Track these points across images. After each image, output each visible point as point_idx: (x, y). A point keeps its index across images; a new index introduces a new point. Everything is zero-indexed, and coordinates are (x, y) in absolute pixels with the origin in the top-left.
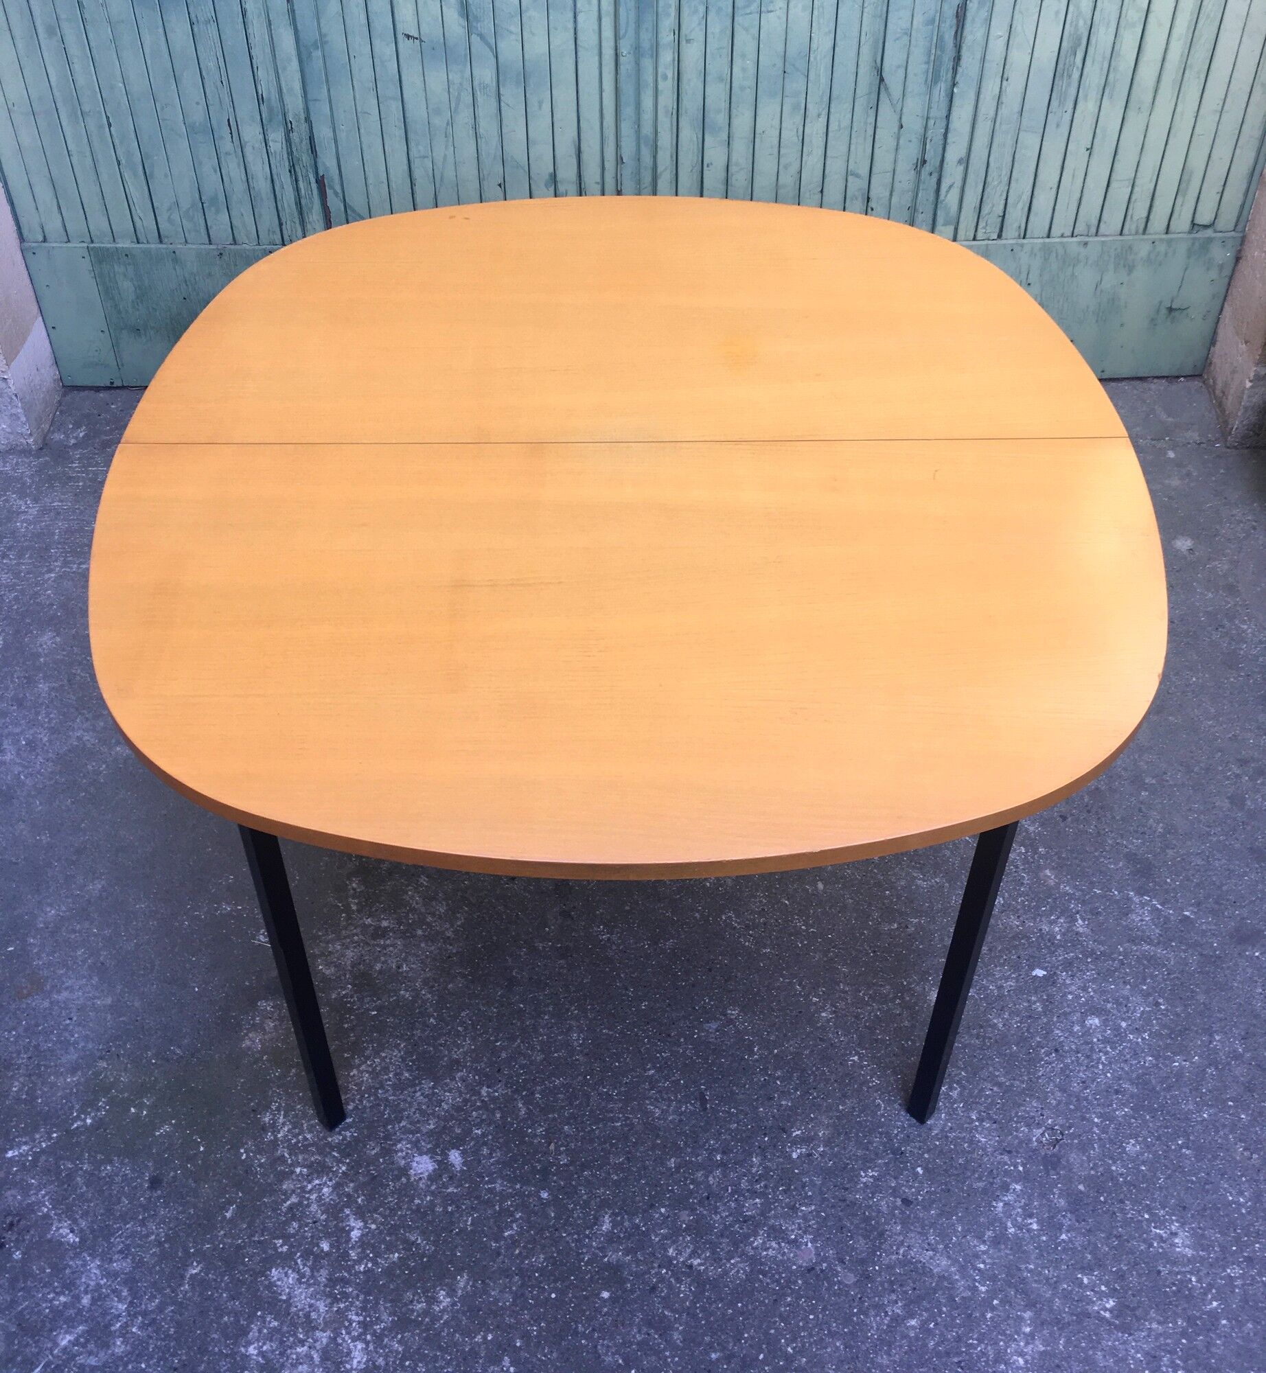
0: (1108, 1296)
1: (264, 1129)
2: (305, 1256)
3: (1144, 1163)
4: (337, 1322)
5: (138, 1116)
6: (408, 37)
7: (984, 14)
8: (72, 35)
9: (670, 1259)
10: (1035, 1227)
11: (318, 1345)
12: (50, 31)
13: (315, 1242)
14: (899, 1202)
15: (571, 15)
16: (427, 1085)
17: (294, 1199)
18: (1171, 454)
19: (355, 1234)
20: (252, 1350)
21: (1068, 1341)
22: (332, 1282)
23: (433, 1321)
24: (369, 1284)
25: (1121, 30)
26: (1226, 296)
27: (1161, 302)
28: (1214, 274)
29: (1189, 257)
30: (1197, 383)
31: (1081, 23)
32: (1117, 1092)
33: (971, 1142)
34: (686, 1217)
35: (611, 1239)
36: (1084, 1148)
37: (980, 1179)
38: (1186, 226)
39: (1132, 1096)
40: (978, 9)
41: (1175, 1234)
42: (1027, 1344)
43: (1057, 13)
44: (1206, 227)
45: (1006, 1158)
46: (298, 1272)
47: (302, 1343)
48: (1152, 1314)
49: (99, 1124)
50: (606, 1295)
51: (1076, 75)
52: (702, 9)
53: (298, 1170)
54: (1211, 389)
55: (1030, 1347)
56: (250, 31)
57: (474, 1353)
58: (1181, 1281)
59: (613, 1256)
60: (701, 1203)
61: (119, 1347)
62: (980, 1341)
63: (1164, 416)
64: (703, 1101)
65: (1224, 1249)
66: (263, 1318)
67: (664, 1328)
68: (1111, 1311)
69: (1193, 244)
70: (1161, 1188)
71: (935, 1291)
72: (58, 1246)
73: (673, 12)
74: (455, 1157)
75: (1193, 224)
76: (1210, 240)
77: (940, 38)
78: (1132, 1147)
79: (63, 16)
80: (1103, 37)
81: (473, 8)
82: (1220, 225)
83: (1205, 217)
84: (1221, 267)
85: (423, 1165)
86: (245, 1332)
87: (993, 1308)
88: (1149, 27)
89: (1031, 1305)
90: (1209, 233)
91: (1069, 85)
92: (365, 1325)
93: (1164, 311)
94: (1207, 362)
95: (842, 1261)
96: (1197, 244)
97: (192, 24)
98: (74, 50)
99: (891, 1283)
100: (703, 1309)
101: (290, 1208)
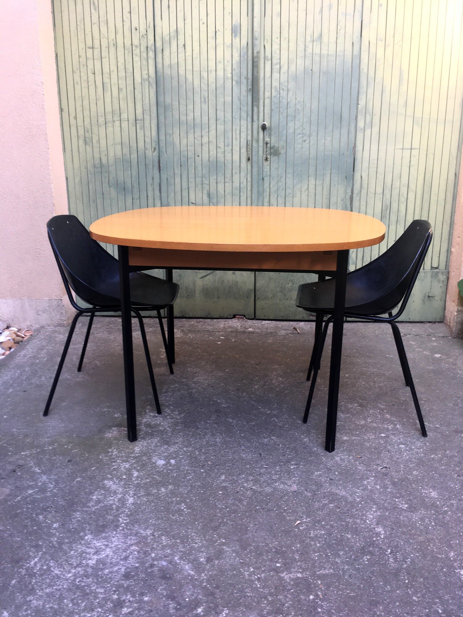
0: (405, 504)
1: (109, 452)
2: (117, 479)
3: (420, 476)
4: (125, 493)
5: (67, 448)
6: (192, 203)
7: (358, 198)
8: (99, 202)
9: (245, 487)
10: (378, 487)
11: (117, 498)
12: (94, 201)
13: (121, 475)
14: (328, 479)
15: (238, 197)
16: (166, 447)
17: (116, 467)
18: (434, 339)
19: (135, 475)
20: (94, 497)
21: (389, 513)
22: (125, 484)
23: (159, 495)
24: (138, 486)
25: (400, 204)
26: (446, 293)
27: (425, 294)
28: (441, 284)
29: (432, 278)
30: (442, 324)
31: (387, 201)
32: (410, 461)
33: (356, 468)
34: (251, 478)
35: (224, 481)
36: (398, 472)
37: (359, 476)
38: (430, 268)
39: (416, 462)
40: (356, 196)
41: (431, 492)
42: (374, 513)
43: (380, 198)
44: (436, 268)
45: (368, 472)
46: (114, 482)
47: (112, 497)
48: (422, 509)
49: (54, 449)
50: (221, 492)
51: (388, 217)
52: (276, 196)
53: (118, 461)
54: (446, 324)
55: (375, 514)
56: (148, 201)
57: (172, 502)
58: (433, 503)
59: (224, 484)
60: (257, 475)
61: (49, 494)
62: (356, 511)
63: (431, 331)
64: (260, 454)
65: (449, 497)
66: (100, 491)
67: (240, 501)
68: (406, 507)
69: (432, 274)
70: (426, 482)
71: (340, 499)
72: (34, 472)
73: (268, 196)
74: (173, 461)
75: (432, 268)
76: (438, 272)
77: (346, 205)
78: (415, 473)
79: (98, 197)
80: (395, 206)
81: (211, 196)
82: (440, 267)
83: (435, 265)
84: (443, 282)
85: (161, 462)
86: (93, 493)
87: (362, 504)
88: (408, 203)
89: (375, 504)
90: (437, 270)
91: (386, 220)
92: (135, 494)
93: (427, 297)
94: (444, 316)
95: (306, 491)
96: (434, 274)
97: (133, 199)
98: (99, 207)
99: (325, 496)
100: (255, 497)
101: (114, 469)
